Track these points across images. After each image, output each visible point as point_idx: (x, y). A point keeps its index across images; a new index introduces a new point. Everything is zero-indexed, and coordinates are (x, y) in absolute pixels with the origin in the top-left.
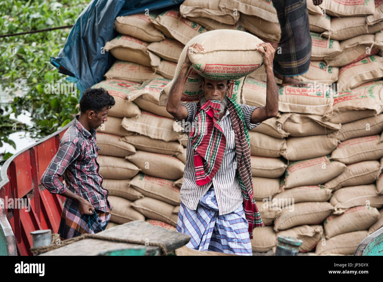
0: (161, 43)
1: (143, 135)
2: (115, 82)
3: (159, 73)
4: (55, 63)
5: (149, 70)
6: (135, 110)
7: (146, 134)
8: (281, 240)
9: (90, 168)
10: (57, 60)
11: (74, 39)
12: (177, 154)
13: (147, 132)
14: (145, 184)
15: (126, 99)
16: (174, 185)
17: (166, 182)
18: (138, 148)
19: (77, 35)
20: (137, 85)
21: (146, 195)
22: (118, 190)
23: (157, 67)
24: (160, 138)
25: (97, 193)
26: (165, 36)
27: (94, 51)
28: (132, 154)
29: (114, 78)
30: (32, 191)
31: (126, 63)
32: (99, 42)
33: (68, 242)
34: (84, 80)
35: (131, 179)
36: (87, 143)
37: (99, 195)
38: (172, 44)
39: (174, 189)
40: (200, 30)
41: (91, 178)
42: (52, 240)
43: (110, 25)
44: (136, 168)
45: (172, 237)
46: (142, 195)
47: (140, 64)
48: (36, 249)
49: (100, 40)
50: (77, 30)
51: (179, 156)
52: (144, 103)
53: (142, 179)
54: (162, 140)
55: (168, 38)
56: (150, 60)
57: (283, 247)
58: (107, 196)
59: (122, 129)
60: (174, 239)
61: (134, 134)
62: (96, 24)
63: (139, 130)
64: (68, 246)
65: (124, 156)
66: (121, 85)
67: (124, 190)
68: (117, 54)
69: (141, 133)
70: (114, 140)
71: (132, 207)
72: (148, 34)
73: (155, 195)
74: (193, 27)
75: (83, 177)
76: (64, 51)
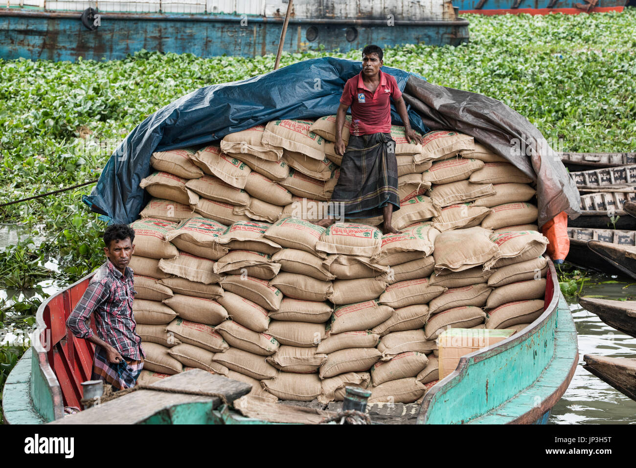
0: (200, 180)
1: (181, 278)
2: (151, 221)
3: (198, 212)
4: (86, 201)
5: (187, 208)
6: (173, 251)
7: (184, 276)
8: (350, 391)
9: (122, 311)
10: (89, 198)
11: (108, 176)
12: (217, 297)
13: (185, 274)
14: (183, 330)
15: (164, 239)
16: (214, 331)
17: (206, 327)
18: (176, 291)
19: (111, 172)
20: (175, 225)
21: (183, 340)
22: (154, 335)
23: (195, 205)
24: (199, 280)
25: (127, 339)
26: (204, 173)
27: (129, 188)
28: (169, 297)
29: (149, 217)
30: (65, 337)
31: (163, 201)
32: (134, 179)
33: (121, 394)
34: (117, 218)
35: (168, 324)
36: (119, 284)
37: (129, 341)
38: (211, 182)
39: (214, 335)
40: (241, 166)
41: (123, 323)
42: (104, 392)
43: (146, 162)
44: (174, 313)
45: (232, 386)
46: (179, 342)
47: (177, 202)
48: (87, 401)
49: (135, 176)
50: (111, 167)
51: (220, 300)
52: (182, 244)
53: (179, 324)
54: (201, 283)
55: (208, 175)
56: (188, 198)
57: (352, 399)
58: (139, 343)
59: (159, 271)
60: (234, 389)
61: (172, 276)
62: (132, 160)
63: (176, 272)
64: (121, 397)
65: (160, 299)
66: (157, 224)
67: (160, 335)
68: (154, 191)
69: (179, 275)
70: (150, 283)
71: (169, 354)
72: (186, 170)
73: (194, 341)
74: (234, 164)
75: (113, 321)
76: (97, 188)
